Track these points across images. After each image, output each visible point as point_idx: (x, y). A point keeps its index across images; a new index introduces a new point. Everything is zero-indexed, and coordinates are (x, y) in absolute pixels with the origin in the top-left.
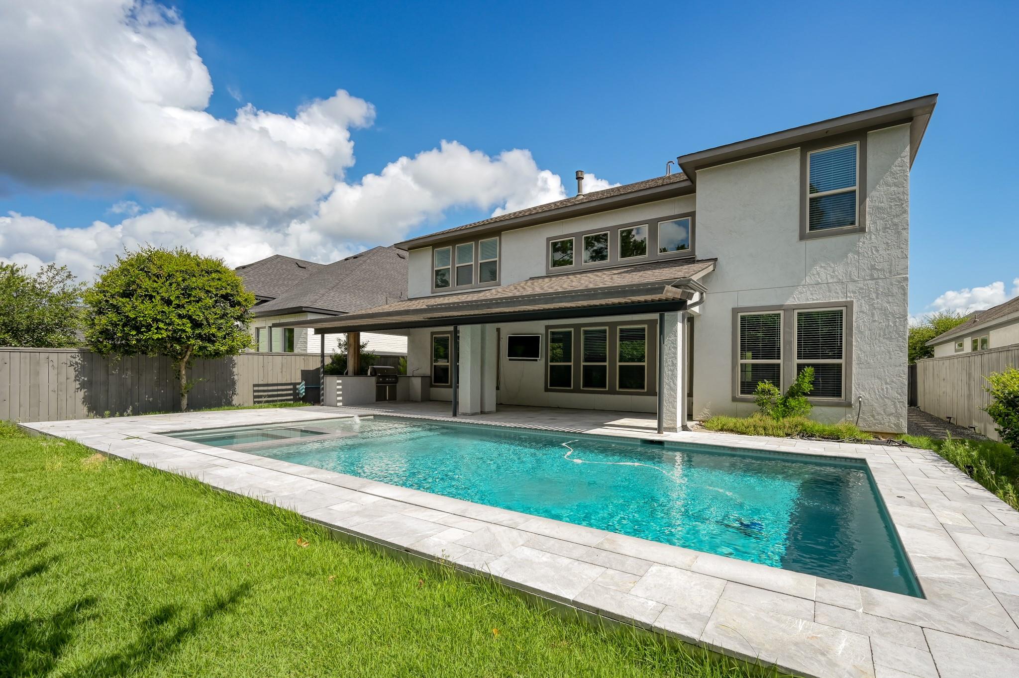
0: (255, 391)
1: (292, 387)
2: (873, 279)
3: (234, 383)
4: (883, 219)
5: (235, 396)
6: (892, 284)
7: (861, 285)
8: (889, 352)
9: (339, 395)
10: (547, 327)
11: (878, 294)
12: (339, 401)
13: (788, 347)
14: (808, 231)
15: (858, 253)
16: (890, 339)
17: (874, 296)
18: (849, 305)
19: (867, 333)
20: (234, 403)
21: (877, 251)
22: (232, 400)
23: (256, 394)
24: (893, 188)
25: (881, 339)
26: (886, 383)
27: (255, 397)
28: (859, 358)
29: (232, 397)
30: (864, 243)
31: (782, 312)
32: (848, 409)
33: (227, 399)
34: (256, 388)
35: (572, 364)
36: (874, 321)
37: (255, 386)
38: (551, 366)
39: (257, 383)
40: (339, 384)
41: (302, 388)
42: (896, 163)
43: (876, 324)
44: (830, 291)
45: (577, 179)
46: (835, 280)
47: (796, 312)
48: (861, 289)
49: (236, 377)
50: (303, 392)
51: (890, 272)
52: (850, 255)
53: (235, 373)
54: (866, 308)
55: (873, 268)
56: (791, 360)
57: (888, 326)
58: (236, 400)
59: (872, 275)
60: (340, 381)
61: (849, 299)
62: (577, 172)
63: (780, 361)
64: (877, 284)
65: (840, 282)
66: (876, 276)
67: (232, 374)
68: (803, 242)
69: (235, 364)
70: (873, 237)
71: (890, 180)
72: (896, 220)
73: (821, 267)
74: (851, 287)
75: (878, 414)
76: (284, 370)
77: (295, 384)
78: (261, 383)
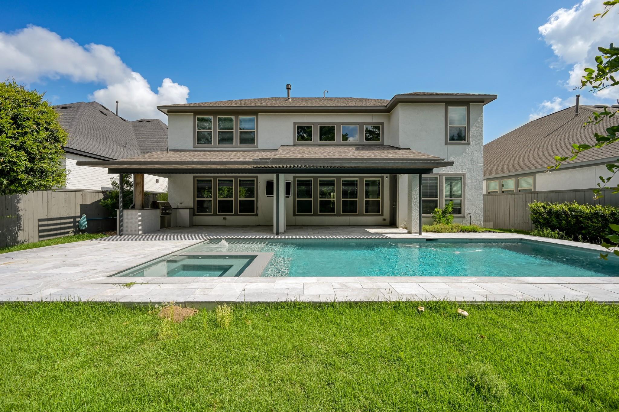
0: (39, 226)
1: (72, 220)
2: (472, 165)
3: (19, 218)
4: (475, 140)
5: (21, 232)
6: (478, 167)
7: (468, 167)
8: (477, 195)
9: (140, 225)
10: (295, 177)
11: (473, 171)
12: (140, 230)
13: (441, 192)
14: (448, 141)
15: (467, 153)
16: (478, 190)
17: (472, 172)
18: (464, 175)
19: (470, 187)
20: (19, 239)
21: (473, 153)
22: (18, 236)
23: (41, 228)
24: (478, 129)
25: (475, 190)
26: (477, 208)
27: (40, 231)
28: (467, 197)
29: (17, 233)
30: (469, 149)
31: (438, 176)
32: (464, 219)
33: (12, 236)
34: (41, 223)
35: (312, 199)
36: (472, 182)
37: (39, 220)
38: (297, 200)
39: (42, 218)
40: (140, 216)
41: (84, 221)
42: (479, 118)
43: (473, 183)
44: (457, 169)
45: (287, 89)
46: (459, 164)
47: (444, 176)
48: (468, 168)
49: (21, 213)
50: (86, 225)
51: (478, 162)
52: (464, 154)
53: (20, 209)
54: (469, 176)
55: (472, 160)
56: (442, 198)
57: (477, 184)
58: (21, 236)
59: (471, 163)
60: (140, 214)
61: (464, 173)
62: (288, 85)
63: (438, 199)
64: (473, 166)
65: (460, 165)
66: (473, 163)
67: (16, 209)
68: (446, 146)
69: (20, 199)
70: (472, 147)
71: (477, 124)
72: (479, 142)
73: (454, 158)
74: (464, 167)
75: (474, 220)
76: (66, 205)
77: (75, 218)
78: (46, 217)
